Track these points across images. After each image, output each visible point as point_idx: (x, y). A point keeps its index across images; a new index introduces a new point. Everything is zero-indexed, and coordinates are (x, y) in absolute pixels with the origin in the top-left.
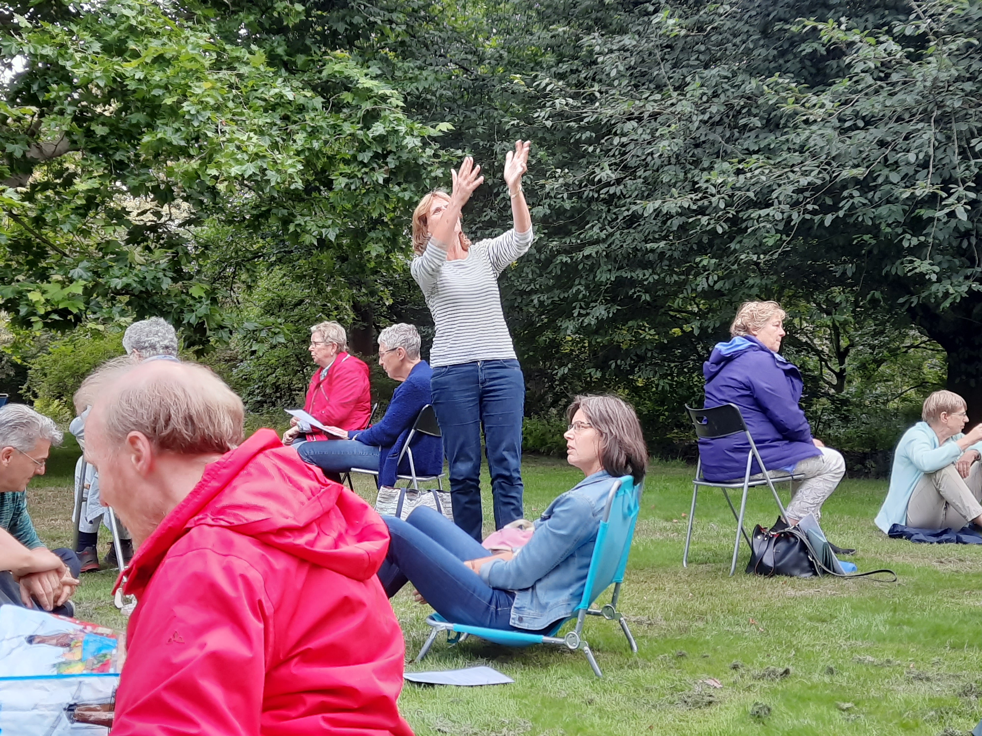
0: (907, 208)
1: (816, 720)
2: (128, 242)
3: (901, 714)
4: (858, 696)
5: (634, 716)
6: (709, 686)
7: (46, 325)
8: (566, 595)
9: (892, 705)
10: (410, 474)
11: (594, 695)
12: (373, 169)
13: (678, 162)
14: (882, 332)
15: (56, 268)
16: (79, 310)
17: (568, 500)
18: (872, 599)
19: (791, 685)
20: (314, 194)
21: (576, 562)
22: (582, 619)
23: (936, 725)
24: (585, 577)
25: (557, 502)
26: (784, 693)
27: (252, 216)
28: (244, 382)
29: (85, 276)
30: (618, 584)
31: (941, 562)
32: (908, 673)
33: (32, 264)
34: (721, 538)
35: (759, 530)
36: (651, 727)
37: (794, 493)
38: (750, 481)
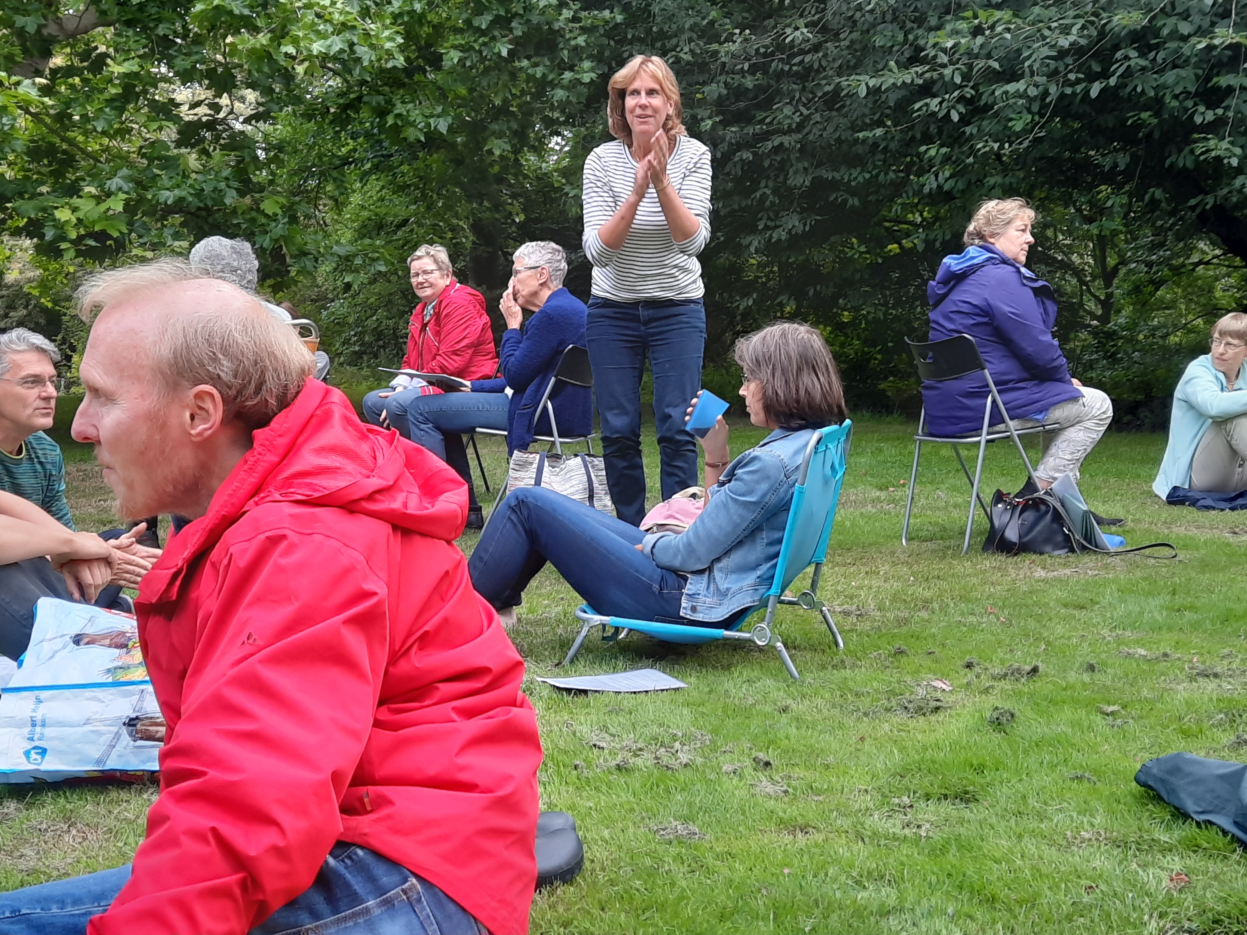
0: (1200, 72)
1: (1073, 727)
2: (179, 144)
3: (1180, 719)
4: (1126, 698)
5: (841, 726)
6: (935, 689)
7: (79, 253)
8: (751, 578)
9: (1170, 707)
10: (551, 435)
11: (789, 701)
12: (494, 38)
13: (895, 19)
14: (1162, 245)
15: (88, 179)
16: (121, 232)
17: (755, 458)
18: (1144, 579)
19: (1039, 685)
20: (417, 77)
21: (765, 536)
22: (774, 607)
23: (1225, 730)
24: (777, 555)
25: (739, 462)
26: (1031, 695)
27: (339, 106)
28: (337, 327)
29: (126, 188)
30: (818, 565)
31: (1235, 533)
32: (1190, 668)
33: (57, 175)
34: (951, 509)
35: (999, 497)
36: (862, 739)
37: (1046, 448)
38: (989, 434)
